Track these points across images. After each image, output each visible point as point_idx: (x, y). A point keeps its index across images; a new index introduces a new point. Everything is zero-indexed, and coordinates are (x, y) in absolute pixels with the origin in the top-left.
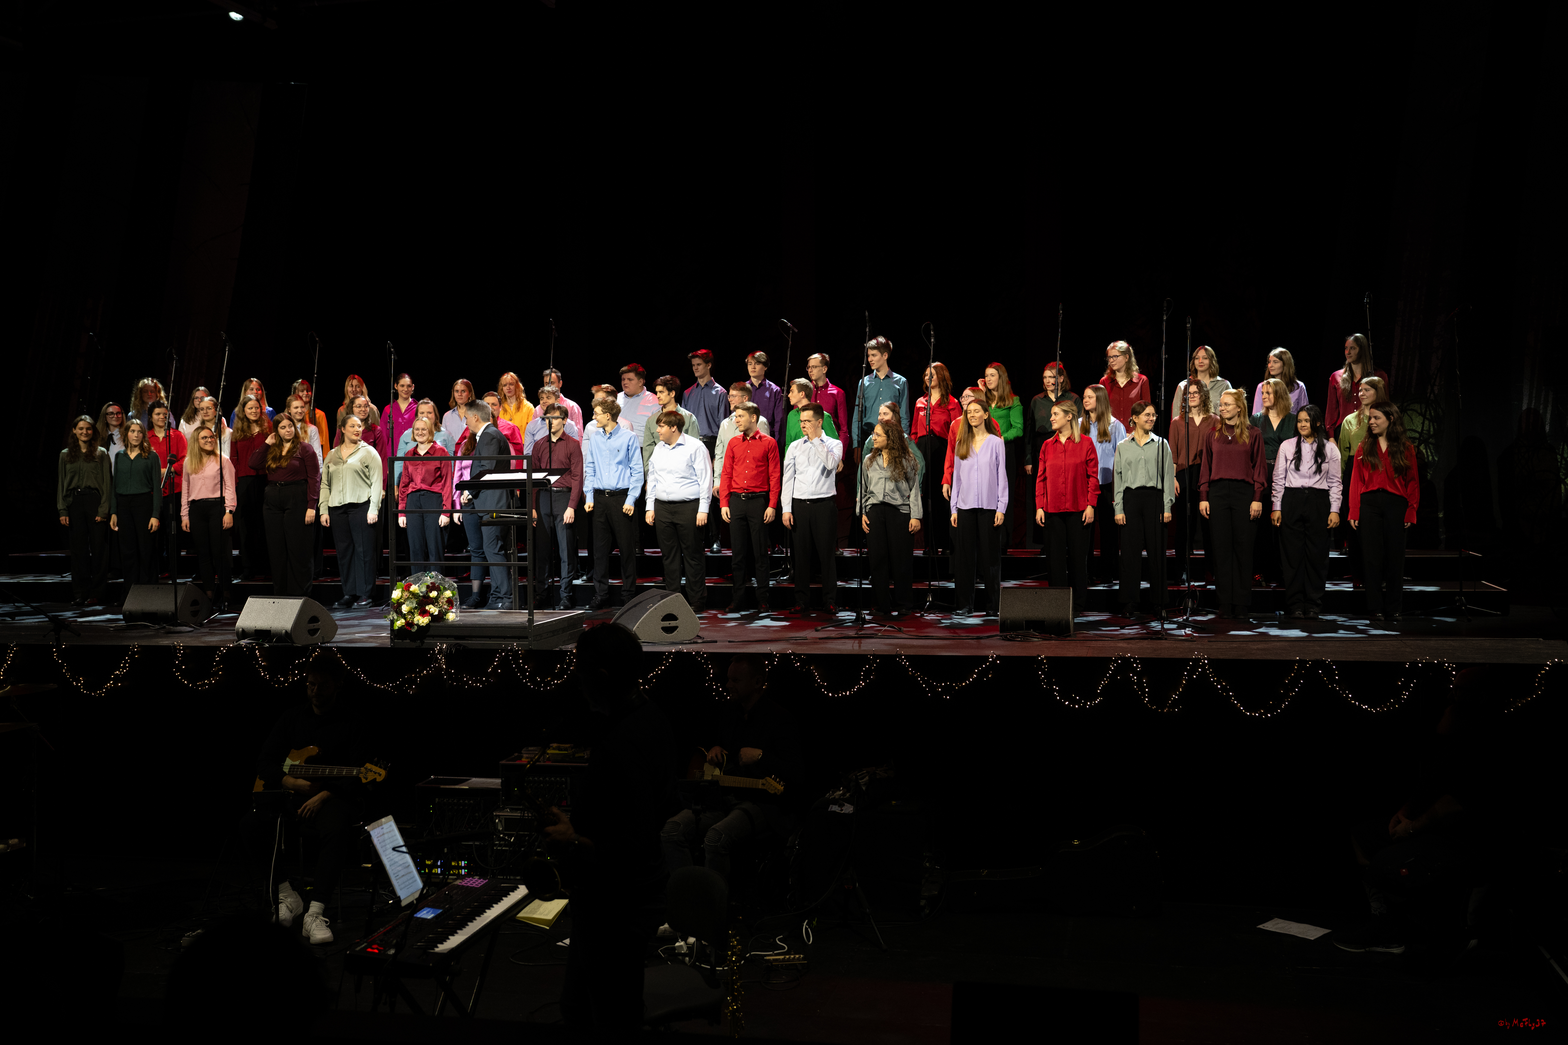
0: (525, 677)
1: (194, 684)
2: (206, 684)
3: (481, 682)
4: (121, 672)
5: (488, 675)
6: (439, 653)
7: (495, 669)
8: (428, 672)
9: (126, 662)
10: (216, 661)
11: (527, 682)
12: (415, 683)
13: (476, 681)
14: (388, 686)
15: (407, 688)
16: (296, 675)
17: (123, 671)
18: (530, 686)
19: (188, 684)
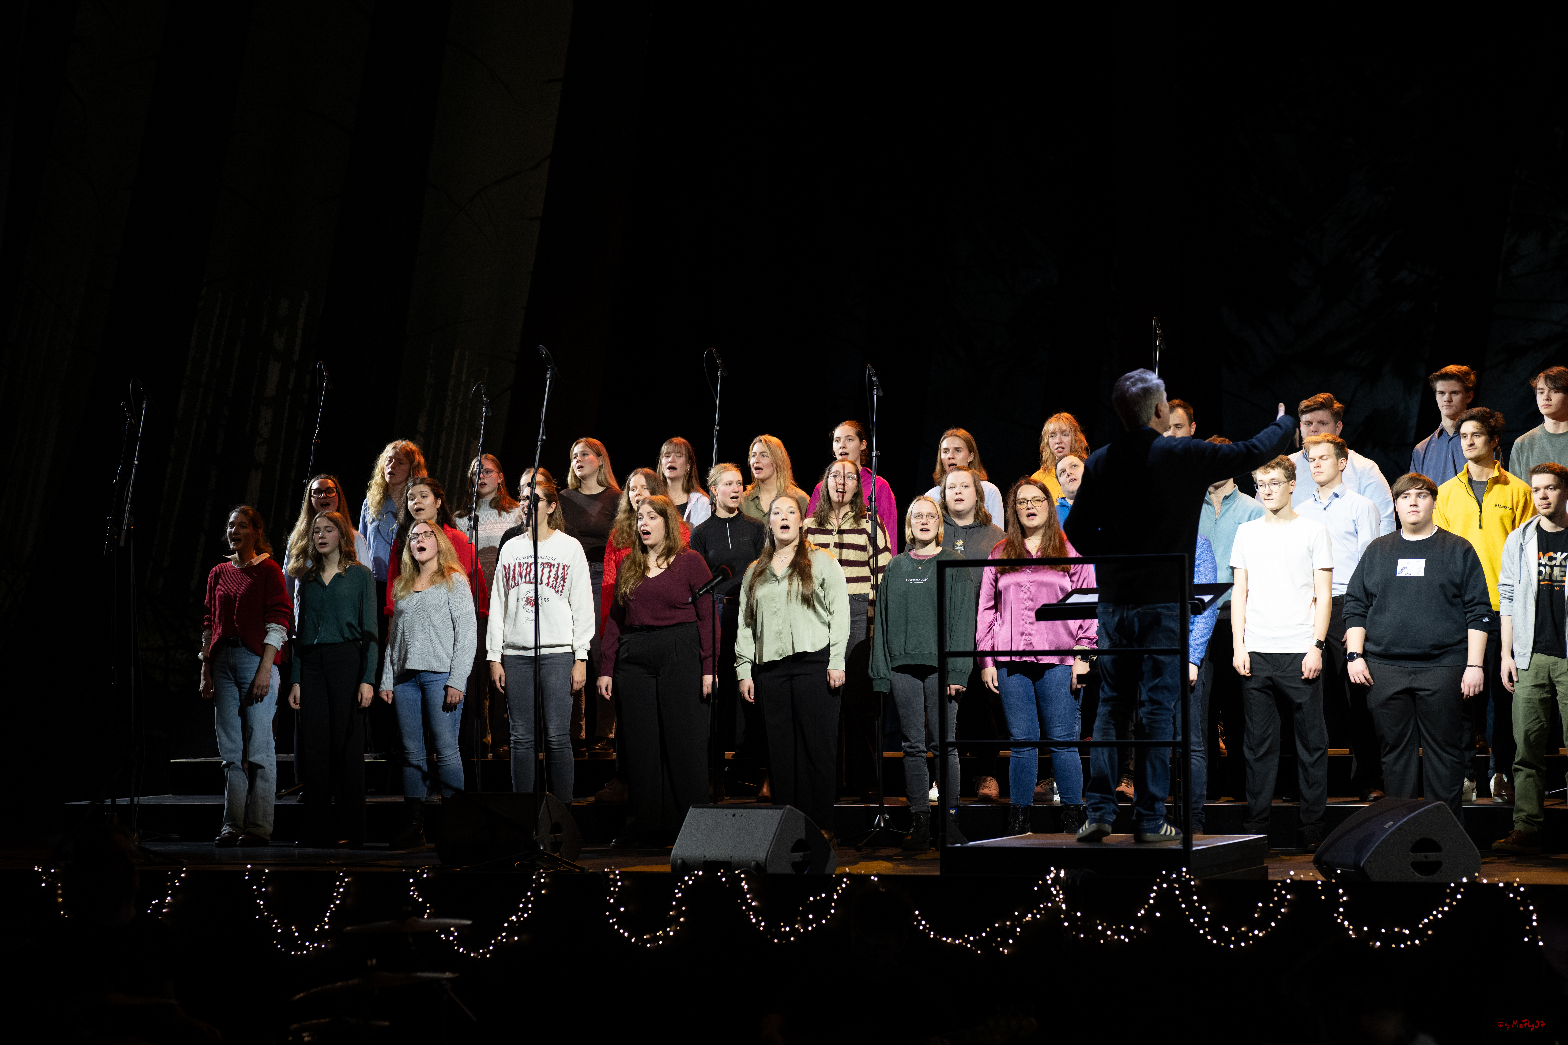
0: (1203, 925)
1: (640, 938)
2: (660, 938)
3: (1128, 933)
4: (517, 917)
5: (1138, 922)
6: (1054, 885)
7: (1151, 910)
8: (1034, 916)
9: (528, 900)
10: (677, 899)
11: (1206, 934)
12: (1013, 935)
13: (1118, 932)
14: (967, 941)
15: (999, 945)
16: (810, 922)
17: (522, 916)
18: (1211, 941)
19: (630, 937)
